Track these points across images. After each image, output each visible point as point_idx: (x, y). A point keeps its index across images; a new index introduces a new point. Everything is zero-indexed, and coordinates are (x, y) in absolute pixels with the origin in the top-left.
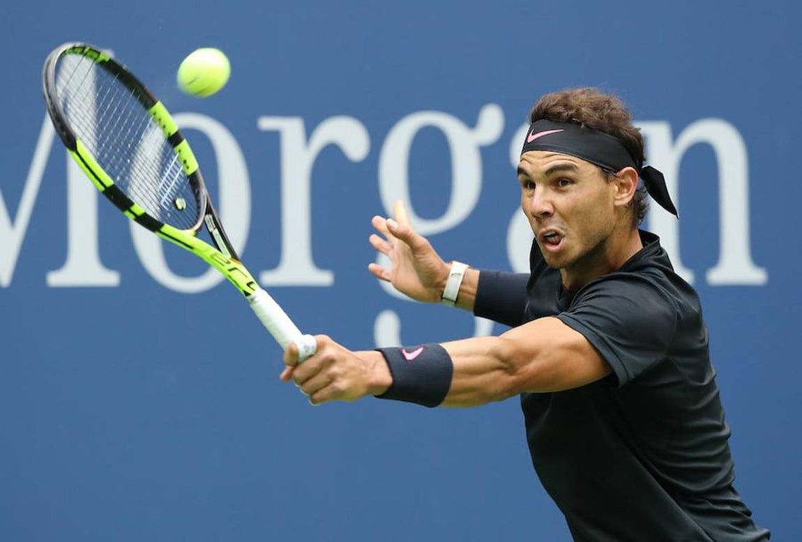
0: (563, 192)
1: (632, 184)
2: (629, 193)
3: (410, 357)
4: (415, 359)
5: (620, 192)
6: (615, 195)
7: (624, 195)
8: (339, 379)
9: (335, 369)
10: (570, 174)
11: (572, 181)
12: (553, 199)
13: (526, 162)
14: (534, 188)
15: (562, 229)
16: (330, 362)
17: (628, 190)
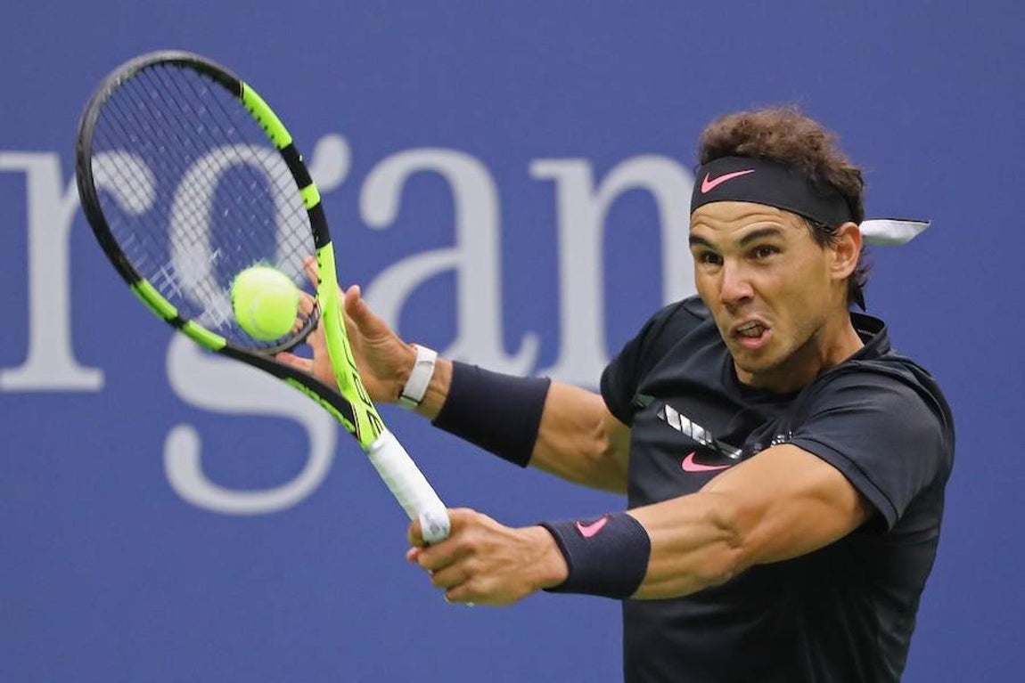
0: (766, 266)
1: (854, 245)
2: (852, 259)
3: (588, 532)
4: (596, 535)
5: (839, 260)
6: (832, 264)
7: (846, 263)
8: (478, 577)
9: (472, 563)
10: (774, 240)
11: (777, 250)
12: (751, 277)
13: (704, 226)
14: (722, 263)
15: (767, 317)
16: (469, 551)
17: (849, 257)
